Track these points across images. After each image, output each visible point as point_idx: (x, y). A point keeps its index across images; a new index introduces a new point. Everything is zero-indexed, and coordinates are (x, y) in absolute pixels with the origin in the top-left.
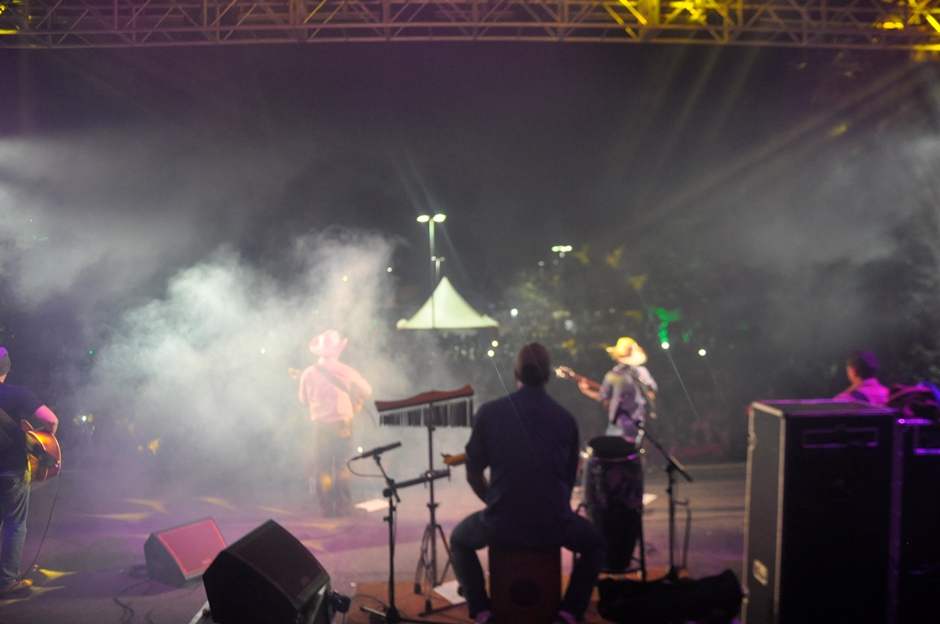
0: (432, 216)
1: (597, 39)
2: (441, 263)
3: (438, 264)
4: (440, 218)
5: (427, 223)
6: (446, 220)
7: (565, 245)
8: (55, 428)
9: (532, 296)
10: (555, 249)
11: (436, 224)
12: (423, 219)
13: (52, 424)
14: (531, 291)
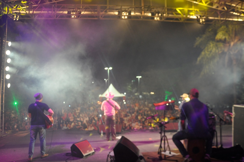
0: (109, 68)
1: (171, 21)
2: (107, 81)
3: (106, 81)
4: (111, 68)
5: (107, 70)
6: (112, 69)
7: (140, 76)
8: (53, 115)
9: (130, 89)
10: (137, 77)
11: (110, 70)
12: (106, 69)
13: (52, 114)
14: (129, 88)
